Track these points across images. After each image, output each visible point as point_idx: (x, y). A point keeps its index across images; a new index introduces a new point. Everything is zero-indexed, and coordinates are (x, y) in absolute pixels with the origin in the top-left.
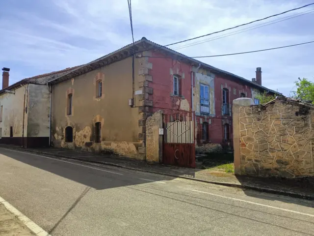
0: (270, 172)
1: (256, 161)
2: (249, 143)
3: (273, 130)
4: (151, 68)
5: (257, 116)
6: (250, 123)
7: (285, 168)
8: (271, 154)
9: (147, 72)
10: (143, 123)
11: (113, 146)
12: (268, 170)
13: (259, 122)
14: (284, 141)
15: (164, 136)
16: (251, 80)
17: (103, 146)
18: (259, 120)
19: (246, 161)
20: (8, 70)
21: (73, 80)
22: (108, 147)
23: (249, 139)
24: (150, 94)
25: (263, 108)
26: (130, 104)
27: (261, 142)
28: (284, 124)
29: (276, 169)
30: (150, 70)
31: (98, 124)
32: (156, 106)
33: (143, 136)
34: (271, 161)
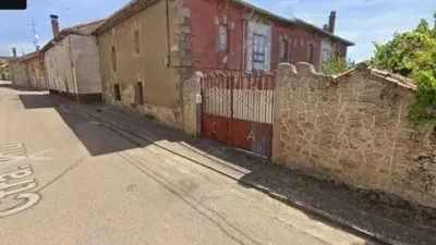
0: (330, 173)
1: (313, 156)
2: (308, 131)
3: (342, 116)
4: (188, 15)
5: (325, 93)
6: (313, 102)
7: (350, 172)
8: (334, 151)
9: (182, 21)
10: (180, 86)
11: (154, 110)
12: (327, 170)
13: (325, 103)
14: (356, 135)
15: (202, 105)
16: (322, 27)
17: (146, 109)
18: (325, 99)
19: (301, 153)
20: (56, 17)
21: (113, 30)
22: (151, 111)
23: (308, 125)
24: (187, 51)
25: (334, 83)
26: (166, 63)
27: (324, 132)
28: (360, 110)
29: (337, 171)
30: (186, 18)
31: (140, 84)
32: (197, 65)
33: (180, 103)
34: (332, 159)
